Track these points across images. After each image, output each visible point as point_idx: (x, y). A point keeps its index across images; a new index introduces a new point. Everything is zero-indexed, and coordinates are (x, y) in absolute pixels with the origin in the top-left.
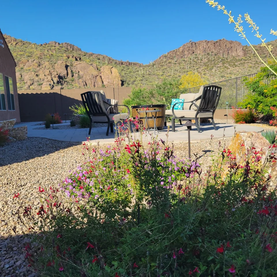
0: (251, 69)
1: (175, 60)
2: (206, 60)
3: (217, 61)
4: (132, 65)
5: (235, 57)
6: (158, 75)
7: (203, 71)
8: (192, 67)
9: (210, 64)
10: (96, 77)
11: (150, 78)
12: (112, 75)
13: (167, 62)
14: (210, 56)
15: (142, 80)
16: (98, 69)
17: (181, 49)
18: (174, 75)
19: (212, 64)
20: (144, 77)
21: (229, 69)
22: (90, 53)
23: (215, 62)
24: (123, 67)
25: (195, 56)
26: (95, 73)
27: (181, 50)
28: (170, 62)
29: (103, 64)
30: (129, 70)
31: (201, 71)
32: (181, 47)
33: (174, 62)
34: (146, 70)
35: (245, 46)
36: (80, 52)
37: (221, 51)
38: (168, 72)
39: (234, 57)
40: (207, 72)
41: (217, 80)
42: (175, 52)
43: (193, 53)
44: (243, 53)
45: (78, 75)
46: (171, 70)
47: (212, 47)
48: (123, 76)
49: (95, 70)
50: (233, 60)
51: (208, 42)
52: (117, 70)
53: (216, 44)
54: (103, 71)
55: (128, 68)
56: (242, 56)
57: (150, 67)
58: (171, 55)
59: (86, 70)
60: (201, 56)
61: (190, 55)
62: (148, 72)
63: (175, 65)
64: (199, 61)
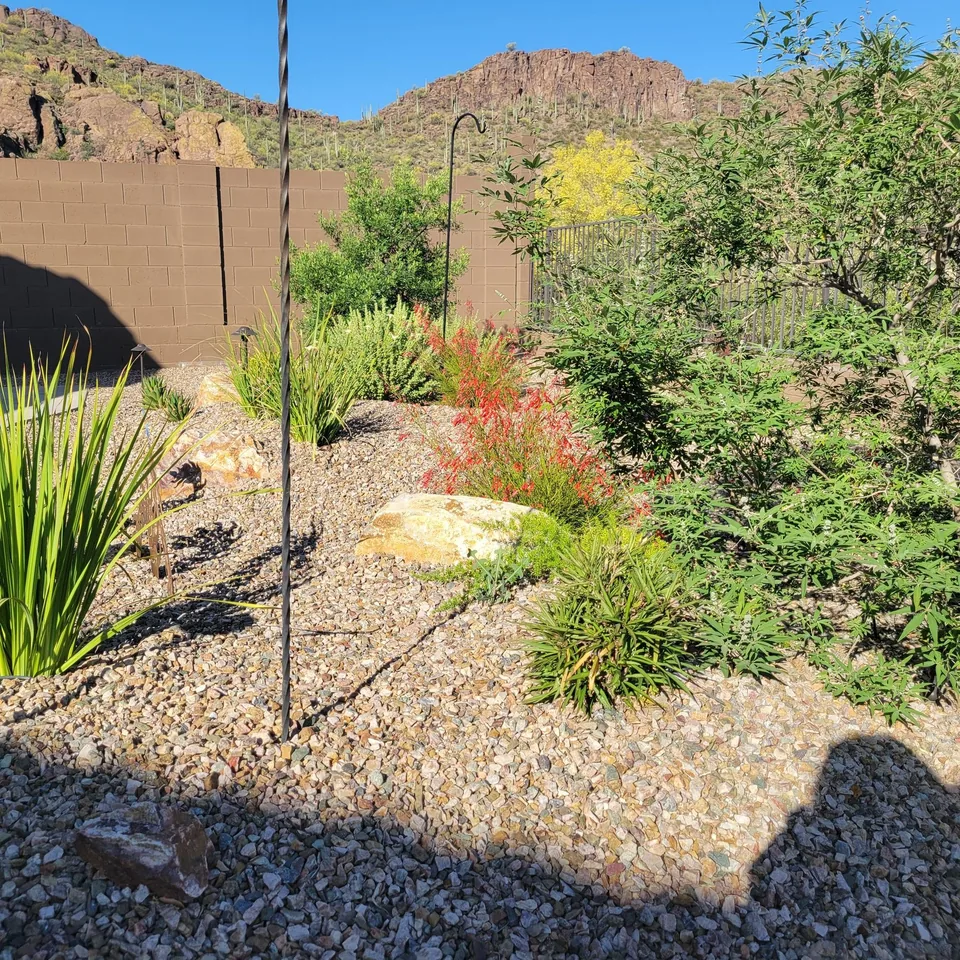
1: (456, 113)
2: (562, 120)
4: (299, 119)
5: (661, 120)
9: (576, 139)
10: (157, 152)
12: (221, 151)
13: (429, 119)
14: (577, 109)
16: (164, 123)
17: (476, 76)
20: (342, 166)
22: (137, 57)
24: (264, 123)
25: (524, 105)
26: (155, 137)
27: (478, 77)
28: (437, 118)
29: (185, 105)
32: (477, 68)
34: (351, 142)
35: (695, 81)
36: (94, 51)
37: (614, 95)
38: (430, 154)
39: (656, 121)
42: (456, 83)
43: (521, 91)
44: (687, 106)
45: (84, 139)
46: (444, 148)
47: (584, 78)
48: (265, 160)
49: (151, 126)
50: (652, 129)
51: (573, 56)
52: (240, 133)
53: (598, 67)
54: (185, 133)
56: (684, 117)
57: (363, 132)
58: (442, 93)
59: (115, 123)
60: (545, 108)
61: (508, 100)
62: (356, 148)
64: (541, 124)
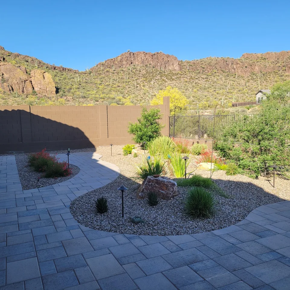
0: (187, 84)
1: (113, 69)
2: (144, 71)
3: (155, 74)
4: (67, 71)
5: (172, 71)
6: (96, 84)
7: (142, 82)
8: (131, 78)
10: (25, 81)
11: (87, 86)
12: (44, 81)
13: (105, 71)
14: (148, 68)
15: (79, 88)
16: (27, 73)
17: (119, 59)
18: (113, 85)
19: (151, 76)
20: (80, 85)
21: (167, 82)
23: (153, 75)
24: (56, 72)
25: (133, 67)
26: (24, 77)
28: (108, 71)
29: (32, 67)
30: (63, 76)
31: (139, 82)
32: (119, 57)
33: (113, 72)
34: (83, 77)
35: (181, 60)
36: (3, 51)
37: (158, 64)
38: (106, 81)
39: (171, 71)
40: (146, 84)
41: (157, 92)
42: (113, 61)
43: (132, 63)
44: (179, 67)
46: (110, 79)
47: (150, 59)
48: (57, 83)
49: (23, 74)
50: (170, 74)
51: (146, 53)
53: (153, 56)
55: (62, 73)
56: (178, 71)
57: (86, 74)
58: (109, 63)
59: (12, 73)
60: (139, 68)
61: (128, 65)
62: (84, 79)
63: (113, 74)
64: (138, 72)
